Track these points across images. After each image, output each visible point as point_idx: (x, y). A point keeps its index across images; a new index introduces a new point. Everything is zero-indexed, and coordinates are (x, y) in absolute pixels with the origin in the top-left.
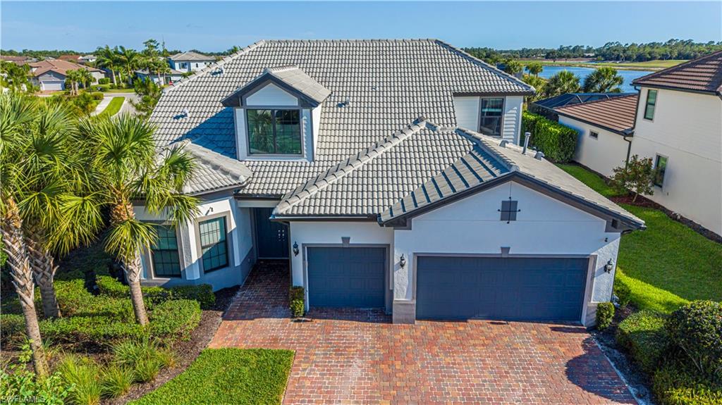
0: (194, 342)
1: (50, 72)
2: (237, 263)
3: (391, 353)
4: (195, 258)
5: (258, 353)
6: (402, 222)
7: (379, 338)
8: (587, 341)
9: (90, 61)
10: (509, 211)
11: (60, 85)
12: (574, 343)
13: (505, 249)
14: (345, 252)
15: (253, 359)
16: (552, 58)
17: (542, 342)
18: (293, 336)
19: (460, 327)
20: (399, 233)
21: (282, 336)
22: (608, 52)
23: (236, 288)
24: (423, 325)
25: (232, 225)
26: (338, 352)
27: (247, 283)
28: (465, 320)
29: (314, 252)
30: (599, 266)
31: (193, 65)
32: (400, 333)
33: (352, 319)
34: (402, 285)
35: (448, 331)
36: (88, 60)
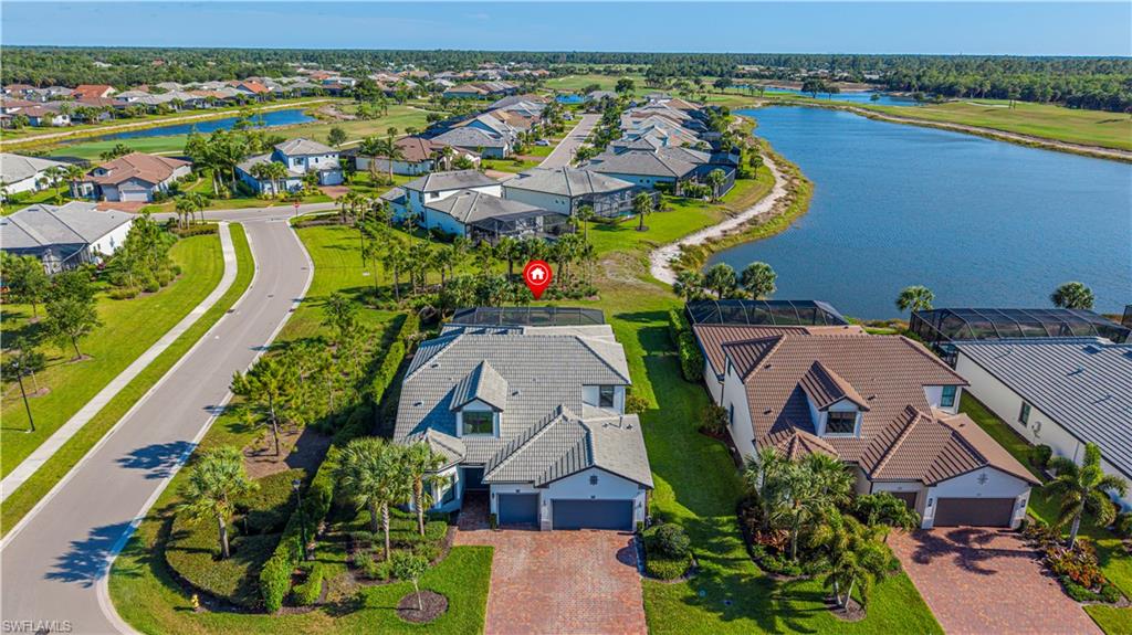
0: (447, 543)
1: (133, 179)
2: (459, 497)
3: (539, 546)
4: (440, 499)
5: (478, 547)
6: (545, 486)
7: (534, 539)
8: (632, 540)
9: (130, 100)
10: (594, 480)
11: (145, 194)
12: (625, 540)
13: (593, 497)
14: (518, 497)
15: (475, 550)
16: (811, 91)
17: (609, 540)
18: (493, 539)
19: (573, 533)
20: (543, 491)
21: (487, 538)
22: (896, 78)
23: (458, 511)
24: (557, 533)
25: (457, 479)
26: (514, 547)
27: (463, 507)
28: (579, 529)
29: (501, 497)
30: (637, 504)
31: (311, 161)
32: (544, 536)
33: (521, 529)
34: (545, 513)
35: (567, 535)
36: (126, 99)
